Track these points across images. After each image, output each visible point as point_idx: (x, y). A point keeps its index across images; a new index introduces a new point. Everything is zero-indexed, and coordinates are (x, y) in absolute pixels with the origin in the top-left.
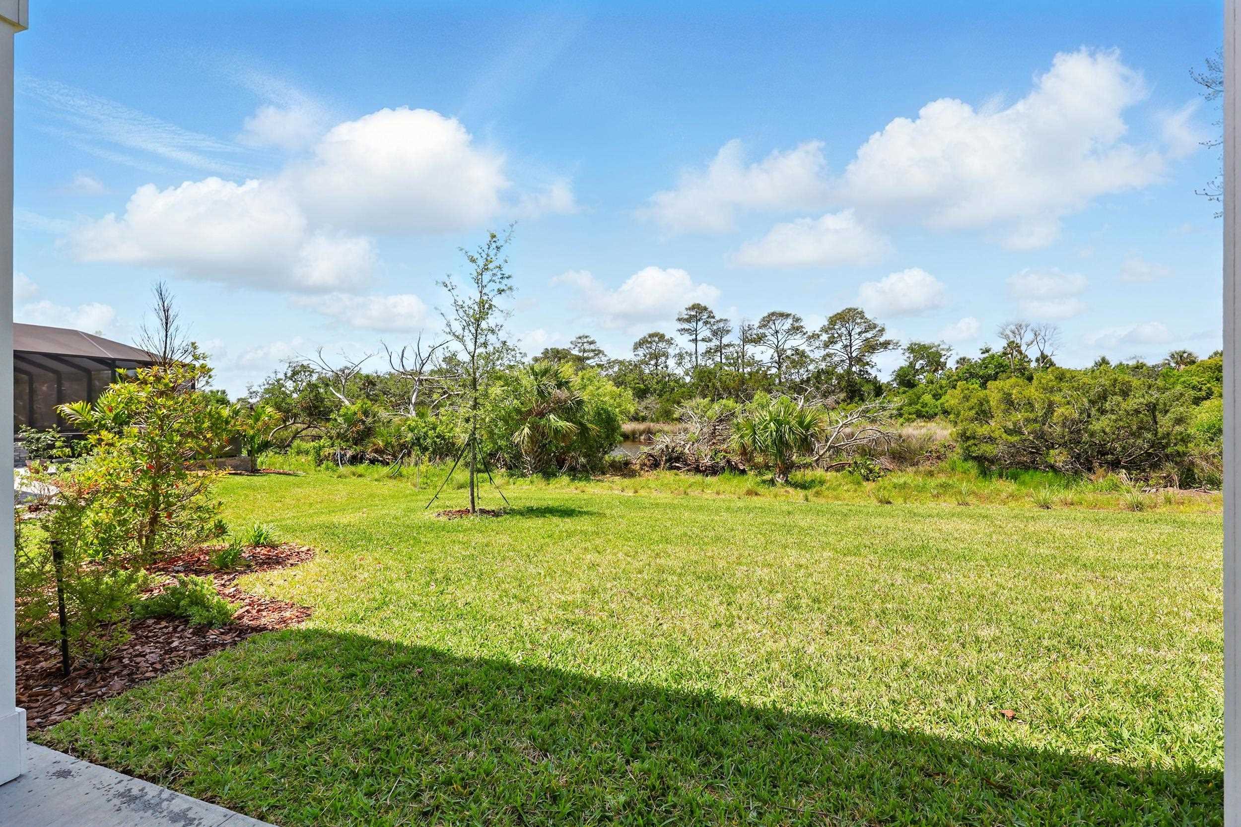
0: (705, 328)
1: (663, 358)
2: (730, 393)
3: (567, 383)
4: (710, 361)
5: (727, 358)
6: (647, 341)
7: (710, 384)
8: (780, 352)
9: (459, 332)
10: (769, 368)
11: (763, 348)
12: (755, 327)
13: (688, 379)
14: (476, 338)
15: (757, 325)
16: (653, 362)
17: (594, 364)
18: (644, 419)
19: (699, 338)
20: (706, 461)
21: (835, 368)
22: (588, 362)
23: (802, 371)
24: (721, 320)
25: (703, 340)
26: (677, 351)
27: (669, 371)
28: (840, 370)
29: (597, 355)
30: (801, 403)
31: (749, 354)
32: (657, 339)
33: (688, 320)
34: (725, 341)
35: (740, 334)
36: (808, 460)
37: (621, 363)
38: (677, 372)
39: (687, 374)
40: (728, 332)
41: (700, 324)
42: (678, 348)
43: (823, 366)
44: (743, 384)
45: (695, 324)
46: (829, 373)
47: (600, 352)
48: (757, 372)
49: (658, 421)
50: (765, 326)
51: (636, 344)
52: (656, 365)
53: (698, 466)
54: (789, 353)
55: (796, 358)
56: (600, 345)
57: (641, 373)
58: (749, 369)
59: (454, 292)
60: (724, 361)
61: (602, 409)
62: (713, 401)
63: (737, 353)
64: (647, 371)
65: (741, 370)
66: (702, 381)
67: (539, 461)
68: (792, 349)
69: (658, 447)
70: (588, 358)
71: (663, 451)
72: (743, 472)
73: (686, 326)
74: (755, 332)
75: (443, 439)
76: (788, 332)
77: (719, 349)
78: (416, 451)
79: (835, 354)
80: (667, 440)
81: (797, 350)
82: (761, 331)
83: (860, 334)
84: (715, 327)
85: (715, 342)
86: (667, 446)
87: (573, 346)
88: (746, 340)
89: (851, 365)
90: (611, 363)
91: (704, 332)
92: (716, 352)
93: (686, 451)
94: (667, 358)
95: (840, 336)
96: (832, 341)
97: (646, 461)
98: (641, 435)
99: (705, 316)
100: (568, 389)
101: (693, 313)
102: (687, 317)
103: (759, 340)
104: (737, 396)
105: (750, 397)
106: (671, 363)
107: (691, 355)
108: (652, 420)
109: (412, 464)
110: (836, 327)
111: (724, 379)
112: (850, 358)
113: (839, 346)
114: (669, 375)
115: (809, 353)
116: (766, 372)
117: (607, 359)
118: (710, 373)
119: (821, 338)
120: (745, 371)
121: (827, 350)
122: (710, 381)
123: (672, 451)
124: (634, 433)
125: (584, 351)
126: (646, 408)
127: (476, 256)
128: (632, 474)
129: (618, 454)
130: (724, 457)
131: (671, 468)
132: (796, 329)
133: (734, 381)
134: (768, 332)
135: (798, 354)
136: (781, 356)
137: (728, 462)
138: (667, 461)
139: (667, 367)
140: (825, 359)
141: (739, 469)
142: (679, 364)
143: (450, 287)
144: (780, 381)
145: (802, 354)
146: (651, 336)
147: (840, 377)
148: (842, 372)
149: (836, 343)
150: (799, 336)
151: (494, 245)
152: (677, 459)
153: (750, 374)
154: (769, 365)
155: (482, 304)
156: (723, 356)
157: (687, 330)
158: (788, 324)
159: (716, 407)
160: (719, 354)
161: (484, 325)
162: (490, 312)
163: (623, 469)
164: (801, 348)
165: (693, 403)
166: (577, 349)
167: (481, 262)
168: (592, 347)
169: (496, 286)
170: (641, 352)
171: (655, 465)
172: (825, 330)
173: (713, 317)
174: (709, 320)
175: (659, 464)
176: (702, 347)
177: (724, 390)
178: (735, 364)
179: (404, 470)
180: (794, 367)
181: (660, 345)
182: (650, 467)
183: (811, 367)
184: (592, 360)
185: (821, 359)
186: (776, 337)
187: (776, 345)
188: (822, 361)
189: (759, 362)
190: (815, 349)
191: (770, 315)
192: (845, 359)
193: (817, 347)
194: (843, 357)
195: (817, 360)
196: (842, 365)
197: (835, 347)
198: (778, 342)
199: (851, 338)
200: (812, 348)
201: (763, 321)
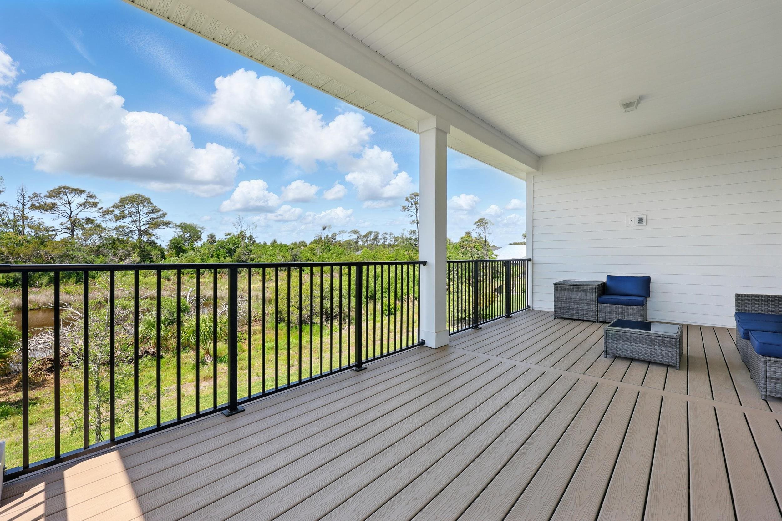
8: (73, 220)
10: (61, 234)
11: (54, 216)
12: (42, 195)
15: (44, 193)
20: (120, 354)
21: (124, 236)
23: (95, 238)
43: (116, 235)
46: (124, 241)
50: (54, 197)
54: (82, 221)
68: (85, 218)
74: (43, 200)
76: (82, 205)
79: (126, 227)
82: (50, 200)
83: (147, 213)
89: (140, 235)
95: (130, 213)
96: (123, 216)
103: (48, 208)
110: (127, 206)
111: (7, 242)
112: (140, 230)
113: (129, 220)
115: (101, 223)
119: (113, 213)
121: (119, 223)
132: (91, 203)
134: (59, 202)
135: (91, 223)
136: (74, 223)
137: (146, 352)
140: (117, 229)
145: (95, 224)
147: (134, 245)
148: (134, 240)
149: (126, 217)
154: (62, 231)
158: (82, 199)
164: (95, 220)
172: (116, 206)
183: (104, 235)
185: (113, 228)
186: (69, 208)
187: (69, 214)
188: (114, 230)
189: (51, 228)
190: (108, 220)
191: (61, 188)
192: (134, 230)
193: (110, 219)
194: (133, 229)
195: (109, 229)
196: (131, 234)
197: (125, 220)
198: (71, 212)
199: (140, 216)
200: (104, 220)
201: (53, 191)
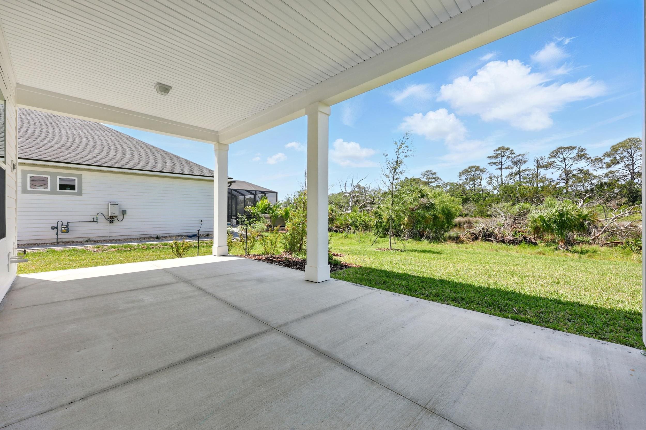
0: (508, 161)
1: (479, 180)
2: (527, 199)
3: (426, 195)
4: (512, 181)
5: (524, 178)
6: (468, 171)
7: (512, 195)
8: (567, 173)
9: (388, 174)
10: (557, 183)
11: (553, 171)
12: (546, 157)
13: (495, 192)
14: (394, 176)
16: (472, 183)
17: (435, 185)
18: (466, 215)
19: (503, 167)
20: (510, 237)
21: (617, 181)
22: (431, 184)
23: (586, 184)
24: (520, 155)
25: (506, 168)
26: (488, 176)
27: (483, 187)
28: (622, 182)
29: (436, 180)
30: (580, 204)
31: (542, 175)
32: (474, 169)
33: (496, 157)
34: (523, 167)
35: (534, 163)
36: (586, 238)
37: (451, 184)
38: (488, 188)
39: (495, 189)
40: (525, 162)
41: (504, 158)
42: (488, 174)
43: (606, 180)
44: (537, 194)
45: (500, 159)
46: (611, 185)
47: (438, 178)
48: (548, 186)
49: (475, 217)
50: (554, 157)
51: (460, 173)
52: (474, 184)
53: (504, 240)
54: (575, 172)
55: (581, 175)
56: (438, 175)
57: (464, 189)
58: (541, 184)
59: (387, 157)
60: (522, 180)
61: (445, 208)
62: (514, 204)
63: (532, 175)
64: (468, 188)
65: (535, 185)
66: (506, 193)
67: (412, 233)
68: (577, 170)
69: (477, 229)
70: (431, 182)
71: (480, 231)
72: (535, 244)
73: (494, 160)
74: (546, 160)
75: (365, 222)
76: (574, 159)
77: (519, 173)
78: (353, 228)
79: (617, 172)
80: (484, 226)
81: (583, 170)
82: (551, 160)
84: (515, 160)
85: (516, 169)
86: (483, 228)
87: (422, 176)
88: (538, 167)
89: (633, 179)
90: (445, 185)
91: (507, 163)
92: (516, 174)
93: (496, 231)
94: (481, 180)
95: (622, 158)
96: (615, 162)
97: (470, 236)
98: (464, 224)
99: (508, 153)
100: (427, 198)
101: (499, 152)
102: (494, 155)
103: (549, 166)
104: (532, 201)
105: (542, 202)
106: (484, 183)
107: (498, 177)
108: (471, 216)
109: (352, 233)
110: (618, 152)
111: (522, 191)
112: (632, 173)
113: (621, 165)
114: (482, 190)
115: (592, 172)
116: (555, 186)
117: (442, 182)
118: (511, 187)
119: (604, 161)
120: (539, 185)
121: (609, 169)
122: (512, 193)
123: (487, 231)
124: (460, 223)
125: (429, 179)
126: (467, 209)
127: (398, 142)
128: (462, 242)
129: (453, 233)
130: (522, 235)
131: (486, 240)
132: (581, 156)
133: (530, 192)
134: (557, 161)
135: (583, 173)
136: (568, 174)
137: (525, 238)
138: (483, 237)
139: (481, 185)
140: (608, 175)
141: (532, 243)
142: (490, 183)
143: (385, 155)
144: (567, 191)
145: (587, 173)
146: (470, 168)
147: (622, 187)
148: (623, 183)
149: (618, 163)
150: (583, 161)
151: (406, 137)
152: (490, 236)
153: (542, 187)
154: (559, 181)
155: (397, 161)
156: (521, 177)
157: (495, 163)
158: (574, 153)
159: (516, 207)
160: (518, 176)
161: (397, 171)
162: (400, 165)
163: (457, 240)
164: (585, 169)
165: (500, 205)
166: (425, 177)
167: (399, 144)
168: (434, 176)
169: (404, 154)
170: (464, 177)
171: (476, 238)
172: (607, 155)
173: (514, 153)
174: (511, 155)
175: (478, 238)
176: (506, 172)
177: (522, 197)
178: (530, 182)
179: (349, 235)
180: (580, 182)
181: (477, 173)
182: (473, 239)
183: (595, 181)
184: (434, 183)
185: (604, 175)
186: (564, 163)
187: (564, 167)
188: (605, 176)
189: (550, 179)
190: (598, 168)
191: (558, 149)
192: (627, 174)
193: (600, 167)
194: (625, 173)
195: (600, 176)
196: (623, 178)
197: (617, 166)
198: (566, 166)
199: (633, 159)
200: (595, 168)
201: (553, 153)
